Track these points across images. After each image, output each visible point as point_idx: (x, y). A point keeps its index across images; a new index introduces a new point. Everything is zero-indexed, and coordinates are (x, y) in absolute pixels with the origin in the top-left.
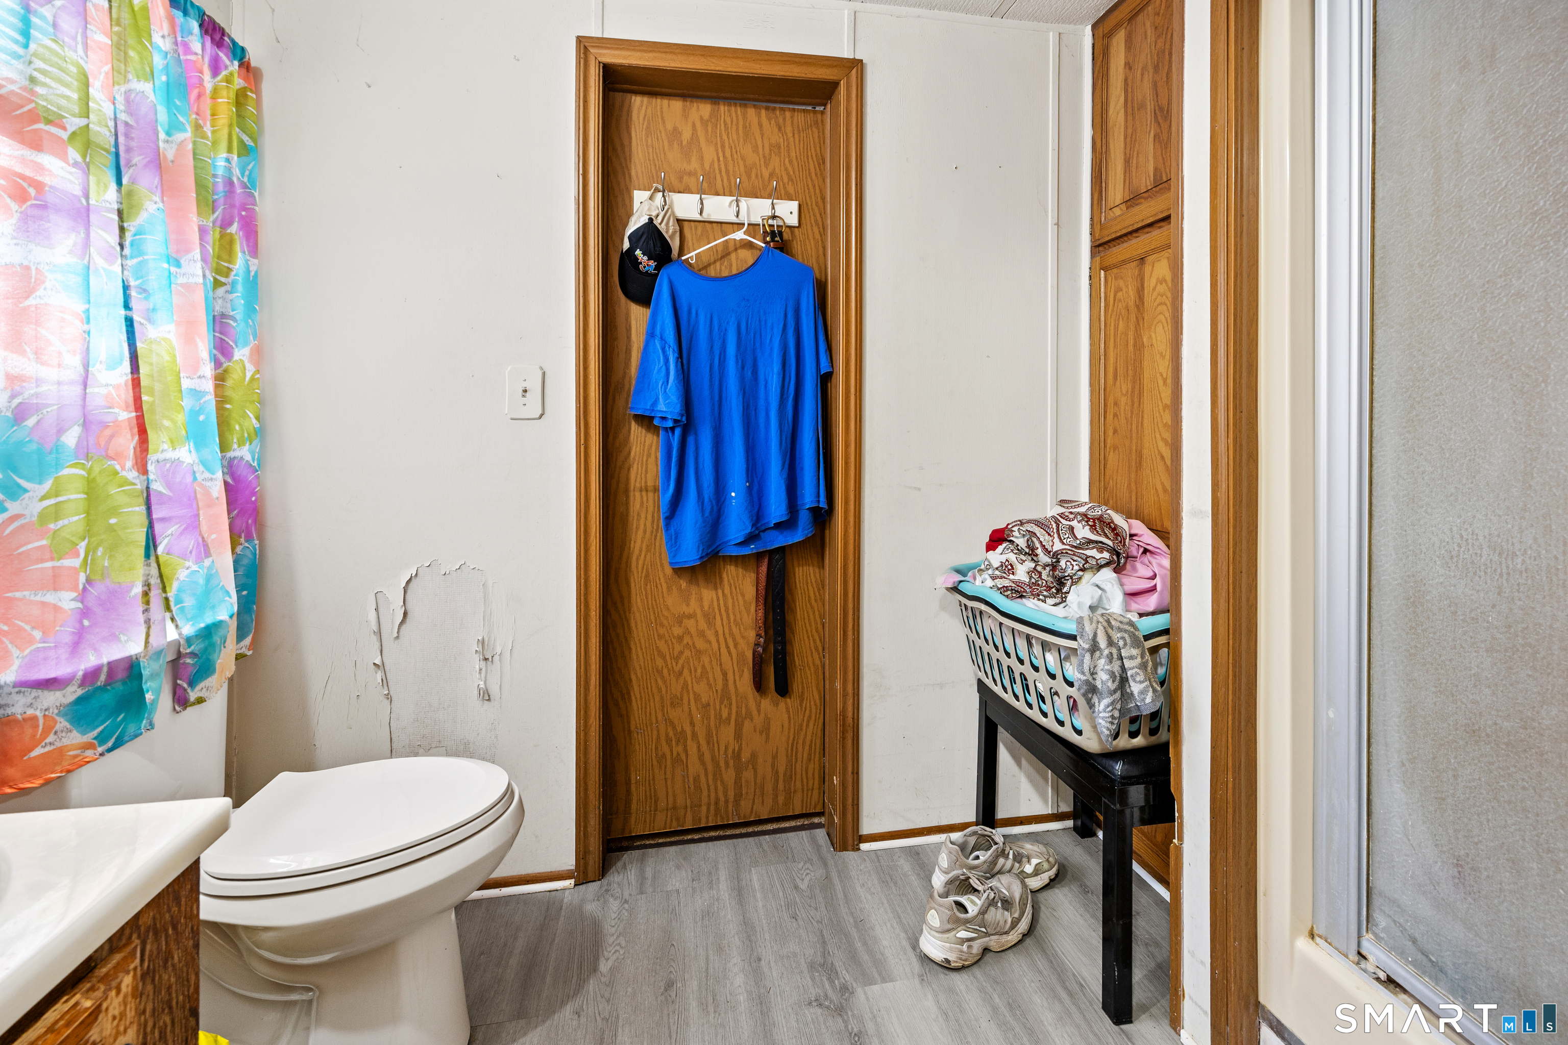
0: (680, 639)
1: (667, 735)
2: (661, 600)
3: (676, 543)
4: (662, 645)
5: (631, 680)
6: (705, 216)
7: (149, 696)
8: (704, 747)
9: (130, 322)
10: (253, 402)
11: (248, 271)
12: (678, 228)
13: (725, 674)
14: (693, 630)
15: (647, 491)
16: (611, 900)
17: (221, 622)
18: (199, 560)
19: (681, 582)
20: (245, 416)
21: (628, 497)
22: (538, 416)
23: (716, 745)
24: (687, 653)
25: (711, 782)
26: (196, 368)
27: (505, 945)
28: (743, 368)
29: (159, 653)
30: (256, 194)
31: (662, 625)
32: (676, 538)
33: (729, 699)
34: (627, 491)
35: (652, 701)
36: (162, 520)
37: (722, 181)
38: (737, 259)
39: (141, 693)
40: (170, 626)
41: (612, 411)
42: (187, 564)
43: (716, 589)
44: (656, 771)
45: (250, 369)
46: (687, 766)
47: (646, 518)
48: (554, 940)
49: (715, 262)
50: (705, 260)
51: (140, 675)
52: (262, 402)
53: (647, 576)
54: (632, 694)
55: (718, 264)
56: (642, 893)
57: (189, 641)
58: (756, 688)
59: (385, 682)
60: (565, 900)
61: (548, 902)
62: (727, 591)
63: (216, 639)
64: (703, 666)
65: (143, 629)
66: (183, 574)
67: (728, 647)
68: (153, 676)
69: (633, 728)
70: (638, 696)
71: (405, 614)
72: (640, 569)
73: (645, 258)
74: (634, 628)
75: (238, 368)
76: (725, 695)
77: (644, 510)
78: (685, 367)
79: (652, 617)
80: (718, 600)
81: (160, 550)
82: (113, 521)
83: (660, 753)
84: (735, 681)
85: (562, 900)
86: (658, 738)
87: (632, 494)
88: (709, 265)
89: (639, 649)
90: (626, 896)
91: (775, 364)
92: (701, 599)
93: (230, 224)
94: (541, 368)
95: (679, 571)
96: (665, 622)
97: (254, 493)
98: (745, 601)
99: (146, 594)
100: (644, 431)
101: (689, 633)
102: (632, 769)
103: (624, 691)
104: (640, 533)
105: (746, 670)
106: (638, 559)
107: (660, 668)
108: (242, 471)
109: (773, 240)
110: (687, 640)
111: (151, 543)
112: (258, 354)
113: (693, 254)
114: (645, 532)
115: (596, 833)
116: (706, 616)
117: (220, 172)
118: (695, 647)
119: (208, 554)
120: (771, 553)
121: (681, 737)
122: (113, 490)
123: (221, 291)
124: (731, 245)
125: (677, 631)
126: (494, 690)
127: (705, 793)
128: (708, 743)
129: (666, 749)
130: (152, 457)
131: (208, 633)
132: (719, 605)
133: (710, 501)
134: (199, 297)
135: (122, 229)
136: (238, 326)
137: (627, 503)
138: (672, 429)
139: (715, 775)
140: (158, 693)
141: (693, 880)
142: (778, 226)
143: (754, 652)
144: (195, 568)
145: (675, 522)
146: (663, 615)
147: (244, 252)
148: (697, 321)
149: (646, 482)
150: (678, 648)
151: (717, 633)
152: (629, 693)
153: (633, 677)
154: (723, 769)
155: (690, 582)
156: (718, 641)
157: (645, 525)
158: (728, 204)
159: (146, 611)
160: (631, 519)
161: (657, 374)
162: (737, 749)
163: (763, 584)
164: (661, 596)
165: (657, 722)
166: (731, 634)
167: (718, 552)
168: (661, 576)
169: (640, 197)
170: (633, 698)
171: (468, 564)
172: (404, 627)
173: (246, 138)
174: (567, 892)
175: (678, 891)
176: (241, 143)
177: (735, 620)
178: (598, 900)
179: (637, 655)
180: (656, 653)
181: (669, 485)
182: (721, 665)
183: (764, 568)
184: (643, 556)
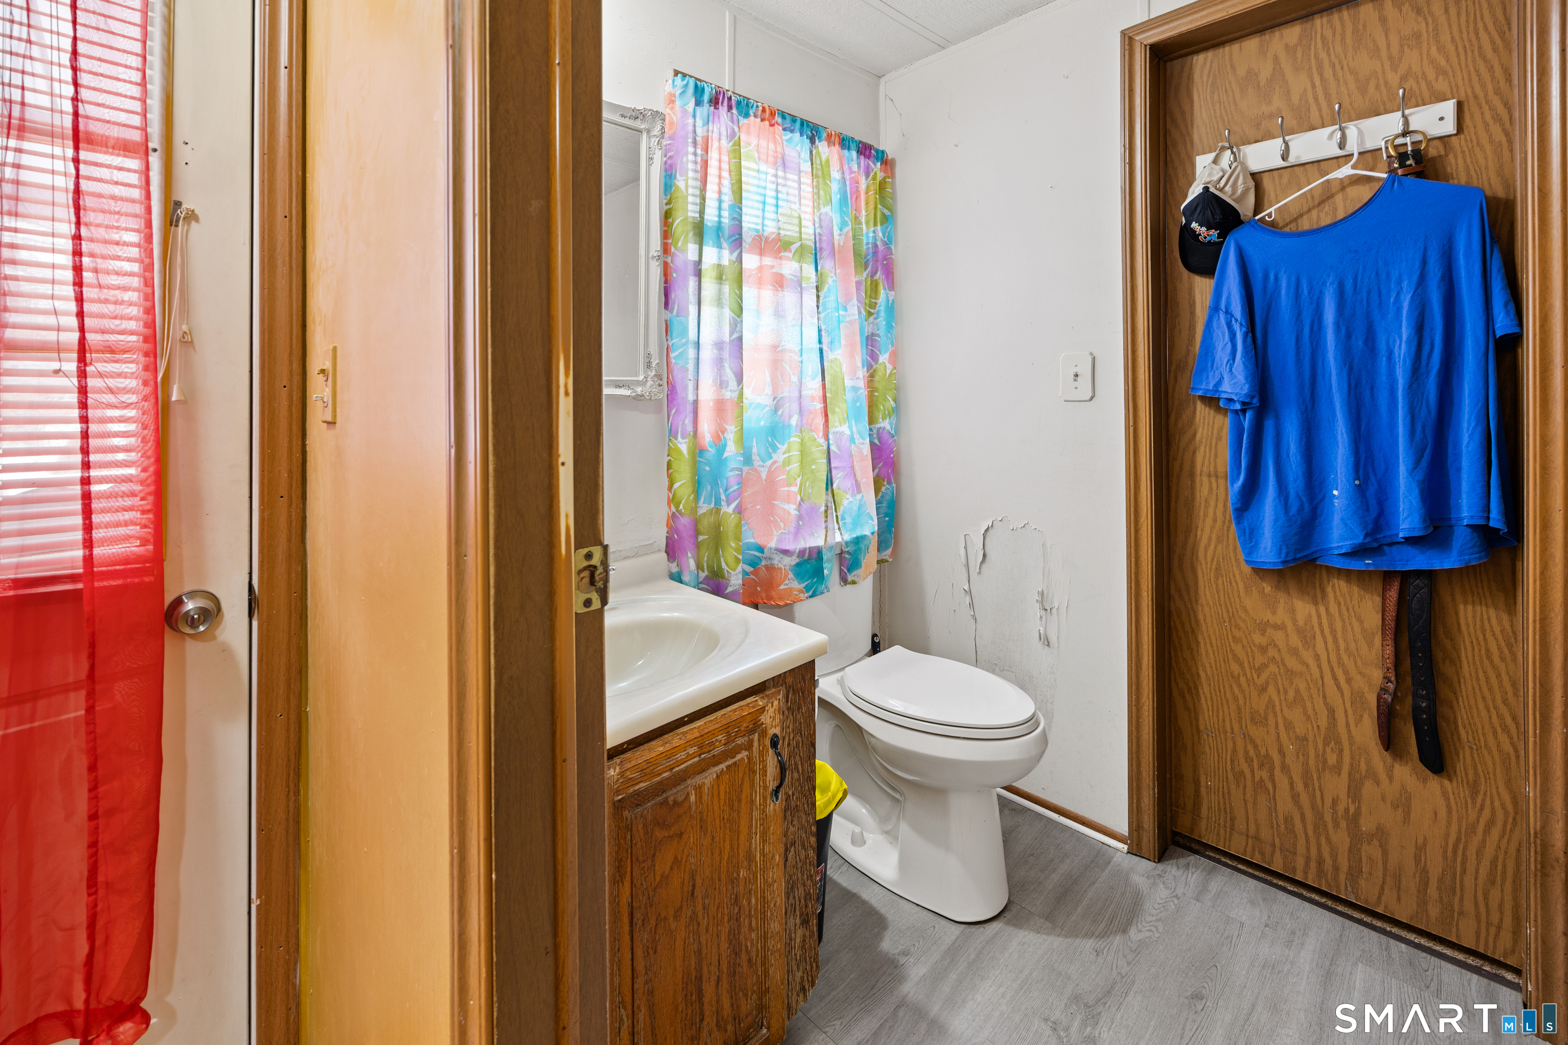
0: (1263, 649)
1: (1246, 752)
2: (1237, 600)
3: (1250, 539)
4: (1238, 649)
5: (1199, 676)
6: (1292, 160)
7: (826, 572)
8: (1300, 787)
9: (821, 351)
10: (891, 390)
11: (888, 301)
12: (1252, 184)
13: (1331, 712)
14: (1281, 644)
15: (1217, 477)
16: (1162, 886)
17: (865, 536)
18: (853, 495)
19: (1265, 585)
20: (886, 399)
21: (1193, 482)
22: (1088, 398)
23: (1318, 793)
24: (1273, 668)
25: (1310, 832)
26: (855, 373)
27: (1052, 860)
28: (1349, 336)
29: (831, 548)
30: (892, 247)
31: (1238, 627)
32: (1251, 533)
33: (1338, 742)
34: (1192, 475)
35: (1226, 707)
36: (836, 468)
37: (1320, 110)
38: (1345, 200)
39: (822, 569)
40: (838, 534)
41: (1174, 391)
42: (848, 496)
43: (1316, 603)
44: (1233, 787)
45: (889, 367)
46: (1274, 799)
47: (1216, 506)
48: (1094, 883)
49: (1309, 210)
50: (1294, 211)
51: (822, 559)
52: (897, 389)
53: (1218, 569)
54: (1201, 691)
55: (1314, 213)
56: (1198, 900)
57: (847, 543)
58: (1383, 744)
59: (972, 605)
60: (1115, 859)
61: (1099, 851)
62: (1333, 608)
63: (862, 546)
64: (1297, 691)
65: (824, 532)
66: (845, 502)
67: (1335, 679)
68: (829, 561)
69: (1202, 727)
70: (1208, 696)
71: (984, 556)
72: (1209, 559)
73: (1204, 229)
74: (1202, 622)
75: (882, 368)
76: (1331, 736)
77: (1214, 497)
78: (1259, 342)
79: (1225, 615)
80: (1319, 617)
81: (835, 486)
82: (813, 467)
83: (1237, 769)
84: (1348, 725)
85: (1112, 857)
86: (1234, 750)
87: (1198, 479)
88: (1301, 215)
89: (1208, 645)
90: (1179, 891)
91: (1404, 329)
92: (1293, 611)
93: (876, 273)
94: (1091, 354)
95: (1260, 572)
96: (1242, 625)
97: (892, 452)
98: (1363, 630)
99: (826, 511)
100: (1212, 412)
101: (1276, 646)
102: (1202, 771)
103: (1191, 685)
104: (1209, 521)
105: (1366, 716)
106: (1206, 549)
107: (1236, 674)
108: (885, 436)
109: (1402, 165)
110: (1271, 652)
111: (830, 482)
112: (895, 357)
113: (1272, 209)
114: (1215, 521)
115: (1151, 812)
116: (1300, 632)
117: (871, 241)
118: (1284, 664)
119: (859, 491)
120: (1406, 576)
121: (1266, 761)
122: (814, 449)
123: (871, 319)
124: (1335, 187)
125: (1258, 639)
126: (1053, 639)
127: (1301, 842)
128: (1306, 786)
129: (1245, 767)
130: (831, 430)
131: (858, 541)
132: (1320, 624)
133: (1298, 496)
134: (857, 327)
135: (818, 297)
136: (882, 340)
137: (1193, 488)
138: (1244, 411)
139: (1316, 827)
140: (831, 570)
141: (1266, 926)
142: (1413, 143)
143: (1379, 698)
144: (851, 499)
145: (1249, 516)
146: (1241, 618)
147: (885, 289)
148: (1277, 288)
149: (1215, 467)
150: (1259, 660)
151: (1317, 658)
152: (1197, 689)
153: (1202, 674)
154: (1330, 825)
155: (1277, 587)
156: (1319, 666)
157: (1215, 514)
158: (1326, 137)
159: (826, 521)
160: (1197, 504)
161: (1222, 353)
162: (1352, 810)
163: (1391, 613)
164: (1236, 595)
165: (1233, 732)
166: (1341, 663)
167: (1316, 559)
168: (1237, 573)
169: (1203, 162)
170: (1202, 696)
171: (1030, 524)
172: (984, 566)
173: (886, 211)
174: (1119, 854)
175: (1242, 925)
176: (883, 215)
177: (1347, 649)
178: (1147, 877)
179: (1207, 651)
180: (1230, 656)
181: (1239, 474)
182: (1324, 697)
183: (1393, 594)
184: (1212, 546)
